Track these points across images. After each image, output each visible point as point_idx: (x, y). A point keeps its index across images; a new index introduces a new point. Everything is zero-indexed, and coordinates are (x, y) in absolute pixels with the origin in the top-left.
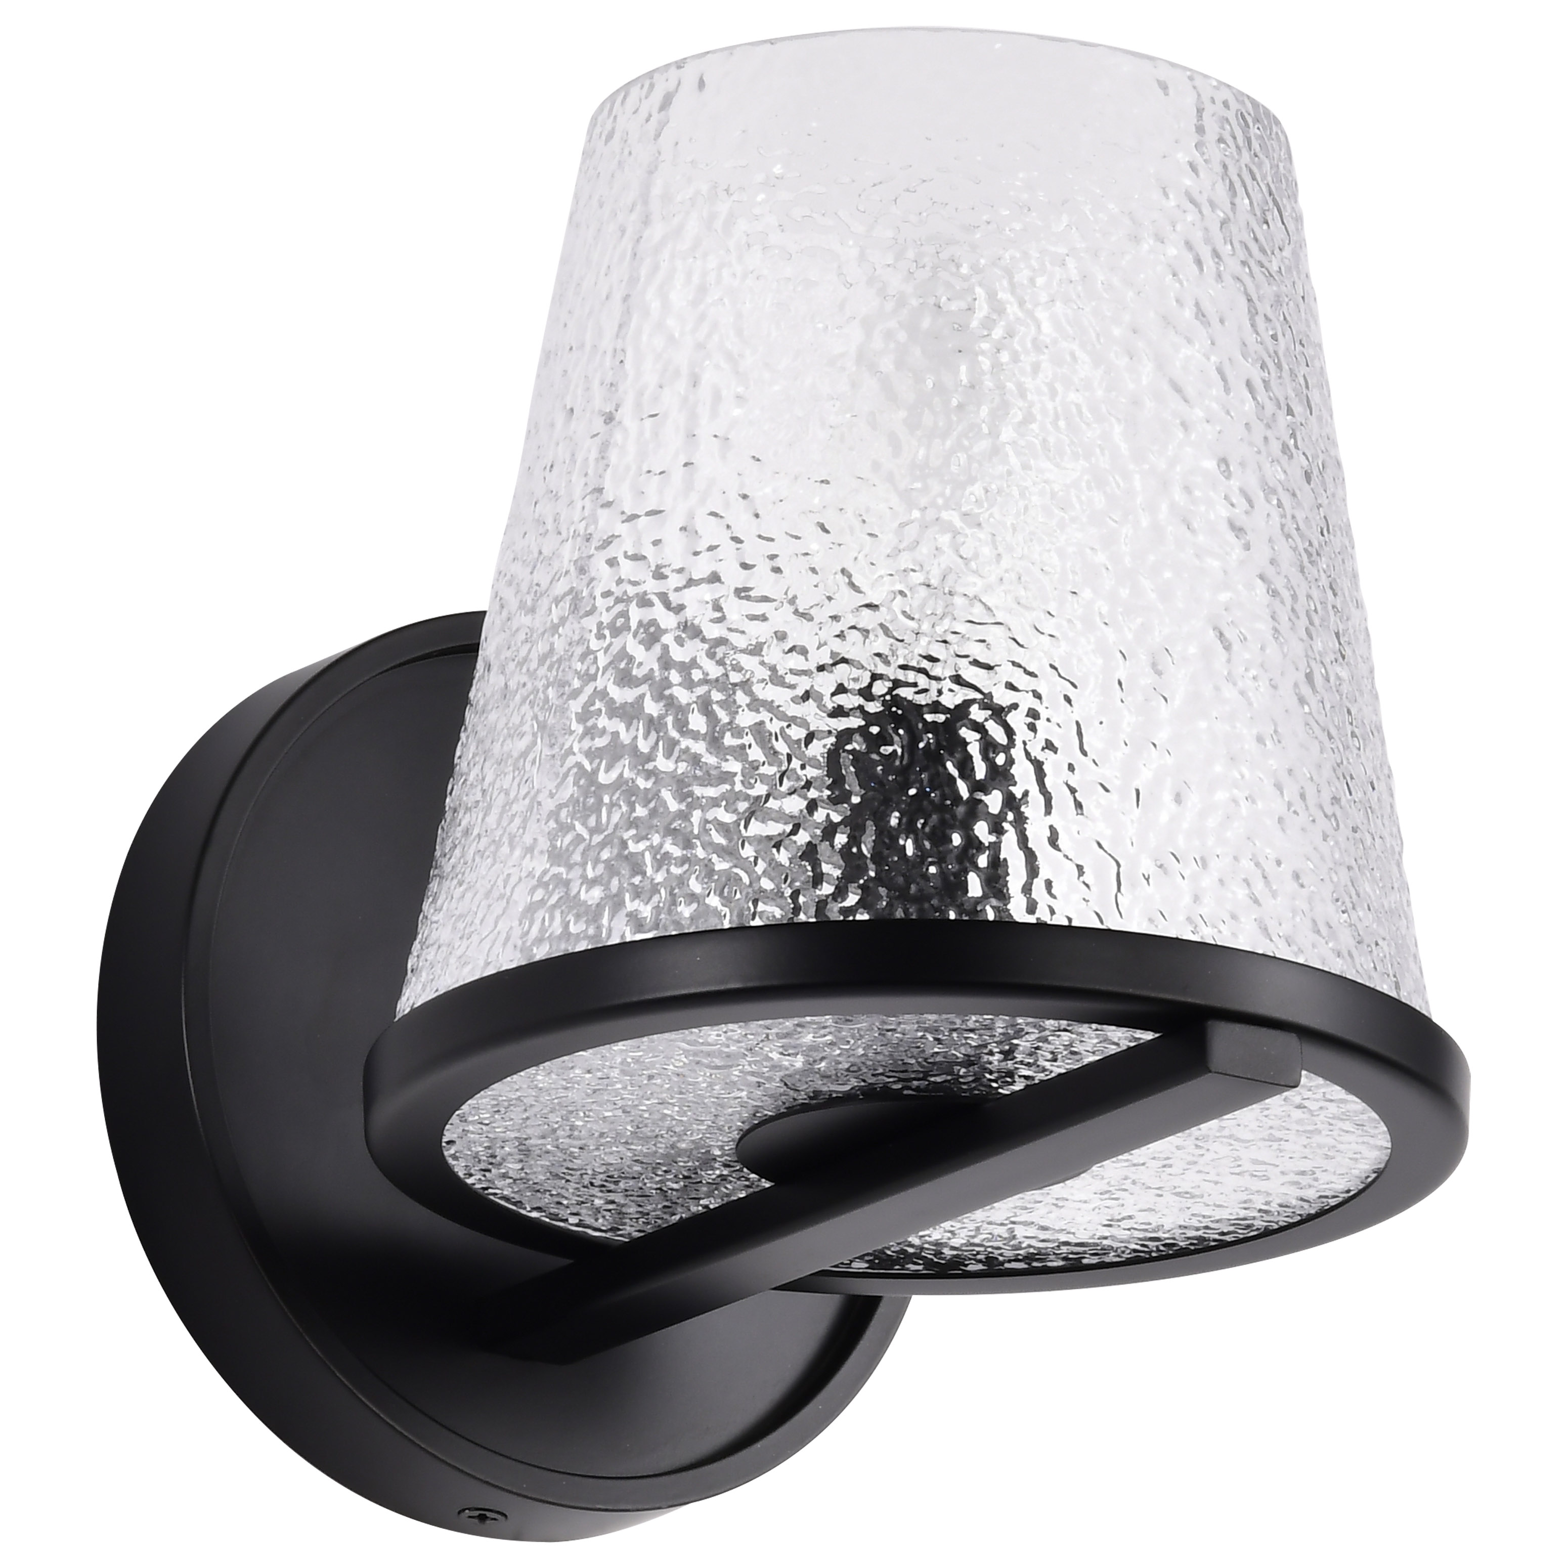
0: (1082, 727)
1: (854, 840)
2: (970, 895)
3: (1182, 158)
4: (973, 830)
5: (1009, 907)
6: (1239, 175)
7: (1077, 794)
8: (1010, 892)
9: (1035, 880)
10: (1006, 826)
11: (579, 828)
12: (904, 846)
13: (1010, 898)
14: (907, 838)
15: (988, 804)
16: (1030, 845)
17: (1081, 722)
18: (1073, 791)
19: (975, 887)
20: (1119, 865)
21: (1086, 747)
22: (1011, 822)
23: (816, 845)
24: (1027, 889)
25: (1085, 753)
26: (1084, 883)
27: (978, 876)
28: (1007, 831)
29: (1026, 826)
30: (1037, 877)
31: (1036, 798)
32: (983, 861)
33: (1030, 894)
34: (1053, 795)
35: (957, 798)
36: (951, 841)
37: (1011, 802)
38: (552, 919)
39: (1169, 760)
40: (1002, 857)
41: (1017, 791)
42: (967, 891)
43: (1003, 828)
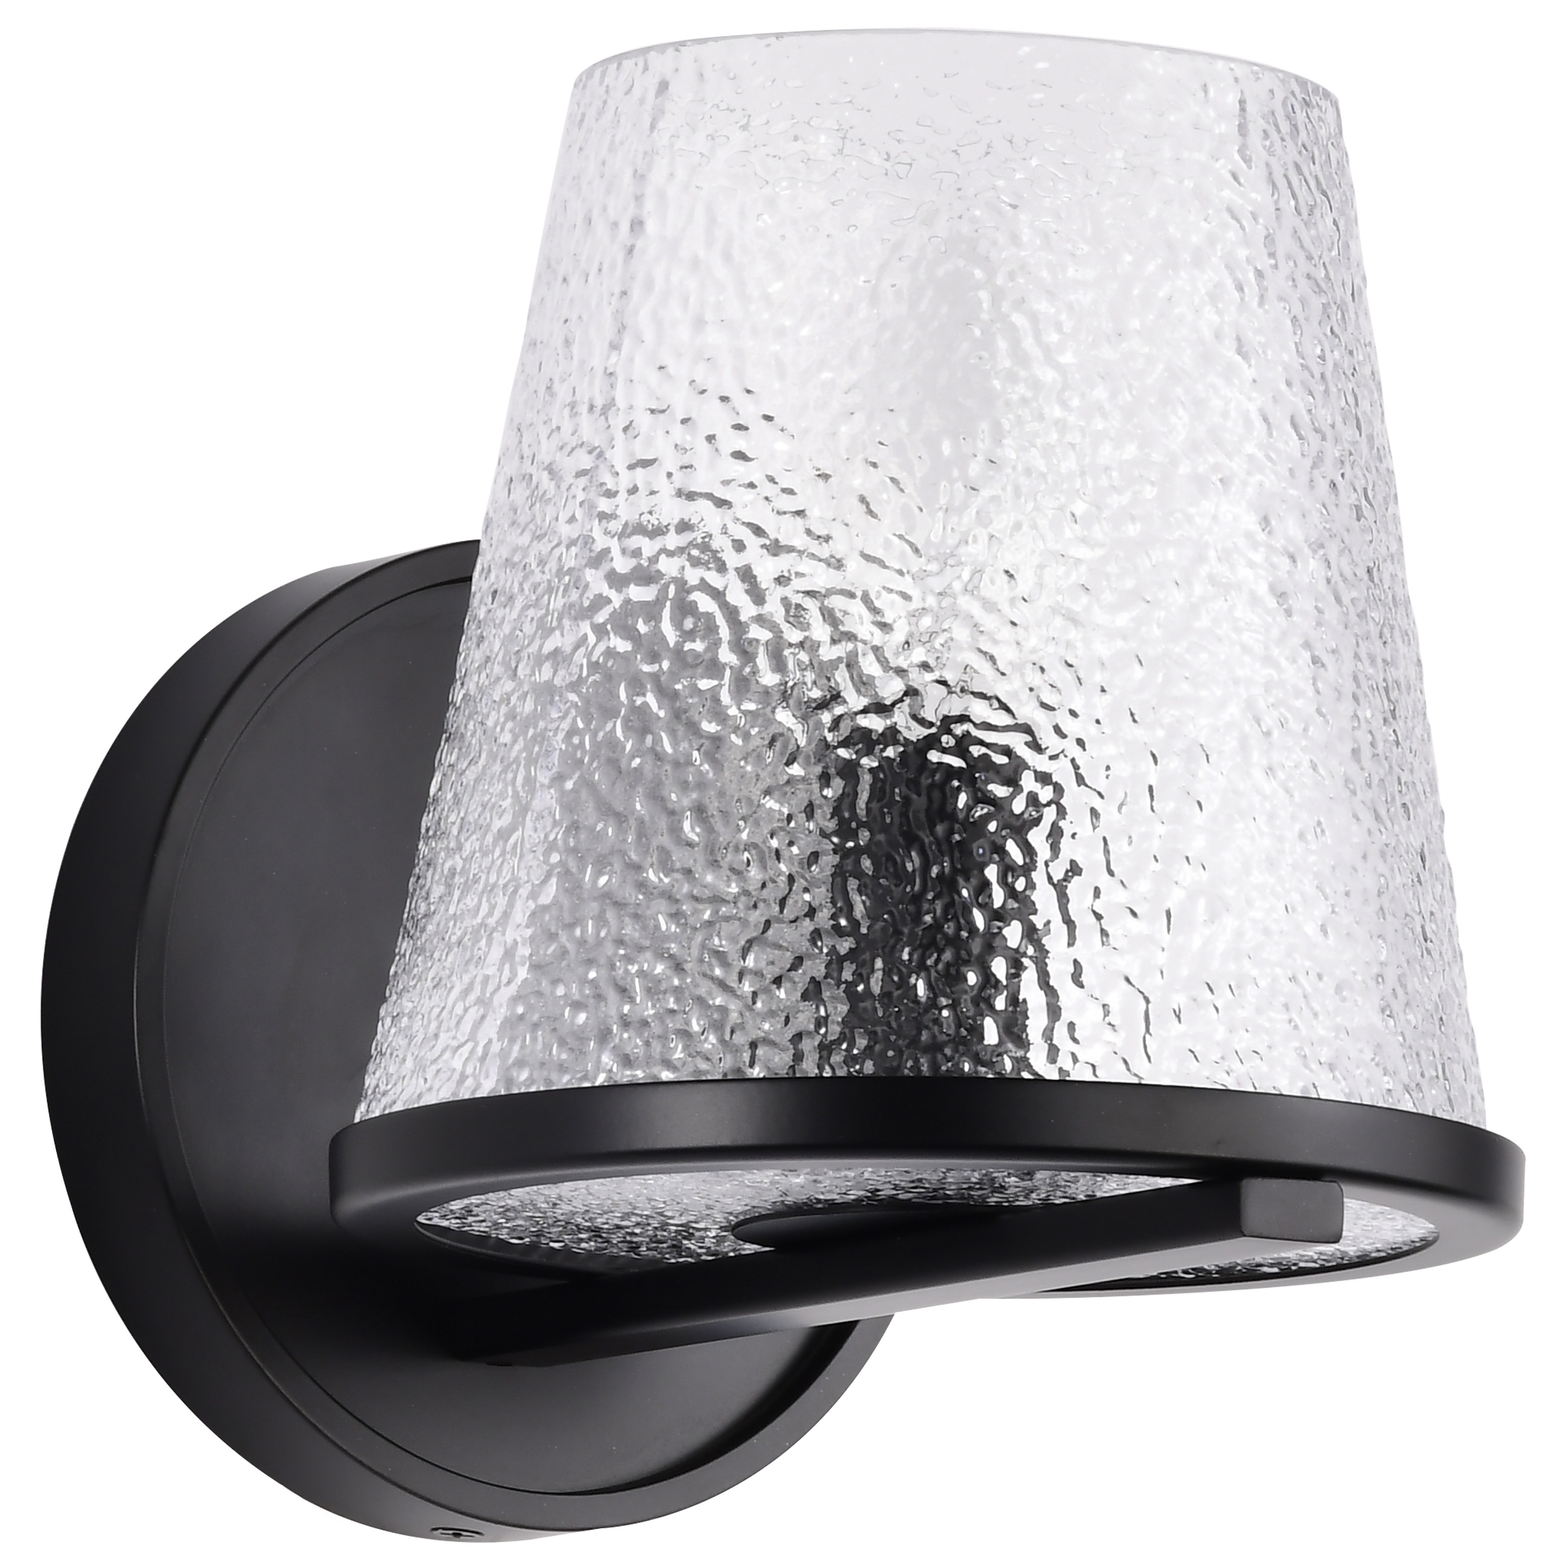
0: (1109, 843)
1: (860, 977)
2: (986, 1042)
3: (1222, 168)
4: (990, 967)
5: (1028, 1055)
6: (1286, 176)
7: (1102, 921)
8: (1029, 1038)
9: (1057, 1024)
10: (1026, 961)
11: (563, 938)
12: (915, 985)
13: (1029, 1044)
14: (918, 976)
15: (1007, 936)
16: (1051, 983)
17: (1108, 838)
18: (1099, 917)
19: (991, 1033)
20: (1147, 1001)
21: (1112, 867)
22: (1031, 958)
23: (819, 982)
24: (1048, 1035)
25: (1111, 873)
26: (1110, 1024)
27: (995, 1021)
28: (1026, 968)
29: (1047, 960)
30: (1058, 1020)
31: (1059, 928)
32: (1000, 1003)
33: (1051, 1040)
34: (1077, 923)
35: (973, 929)
36: (966, 980)
37: (1031, 933)
38: (534, 1039)
39: (1204, 875)
40: (1021, 998)
41: (1038, 921)
42: (983, 1038)
43: (1022, 963)
